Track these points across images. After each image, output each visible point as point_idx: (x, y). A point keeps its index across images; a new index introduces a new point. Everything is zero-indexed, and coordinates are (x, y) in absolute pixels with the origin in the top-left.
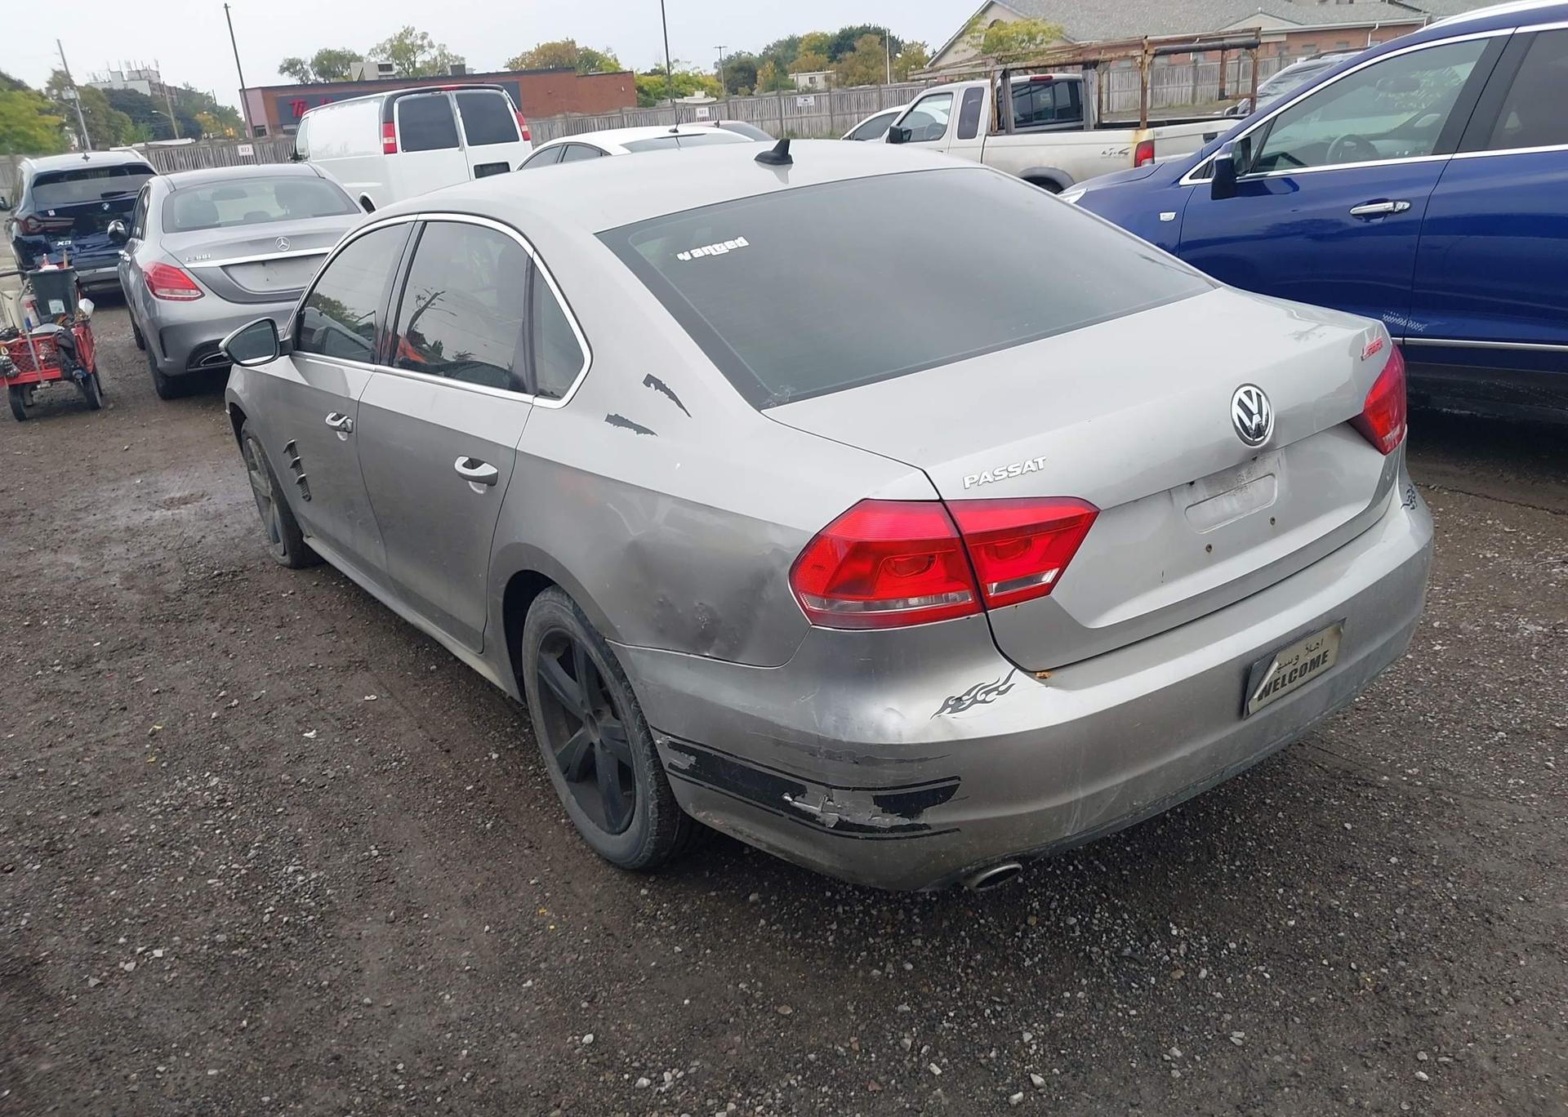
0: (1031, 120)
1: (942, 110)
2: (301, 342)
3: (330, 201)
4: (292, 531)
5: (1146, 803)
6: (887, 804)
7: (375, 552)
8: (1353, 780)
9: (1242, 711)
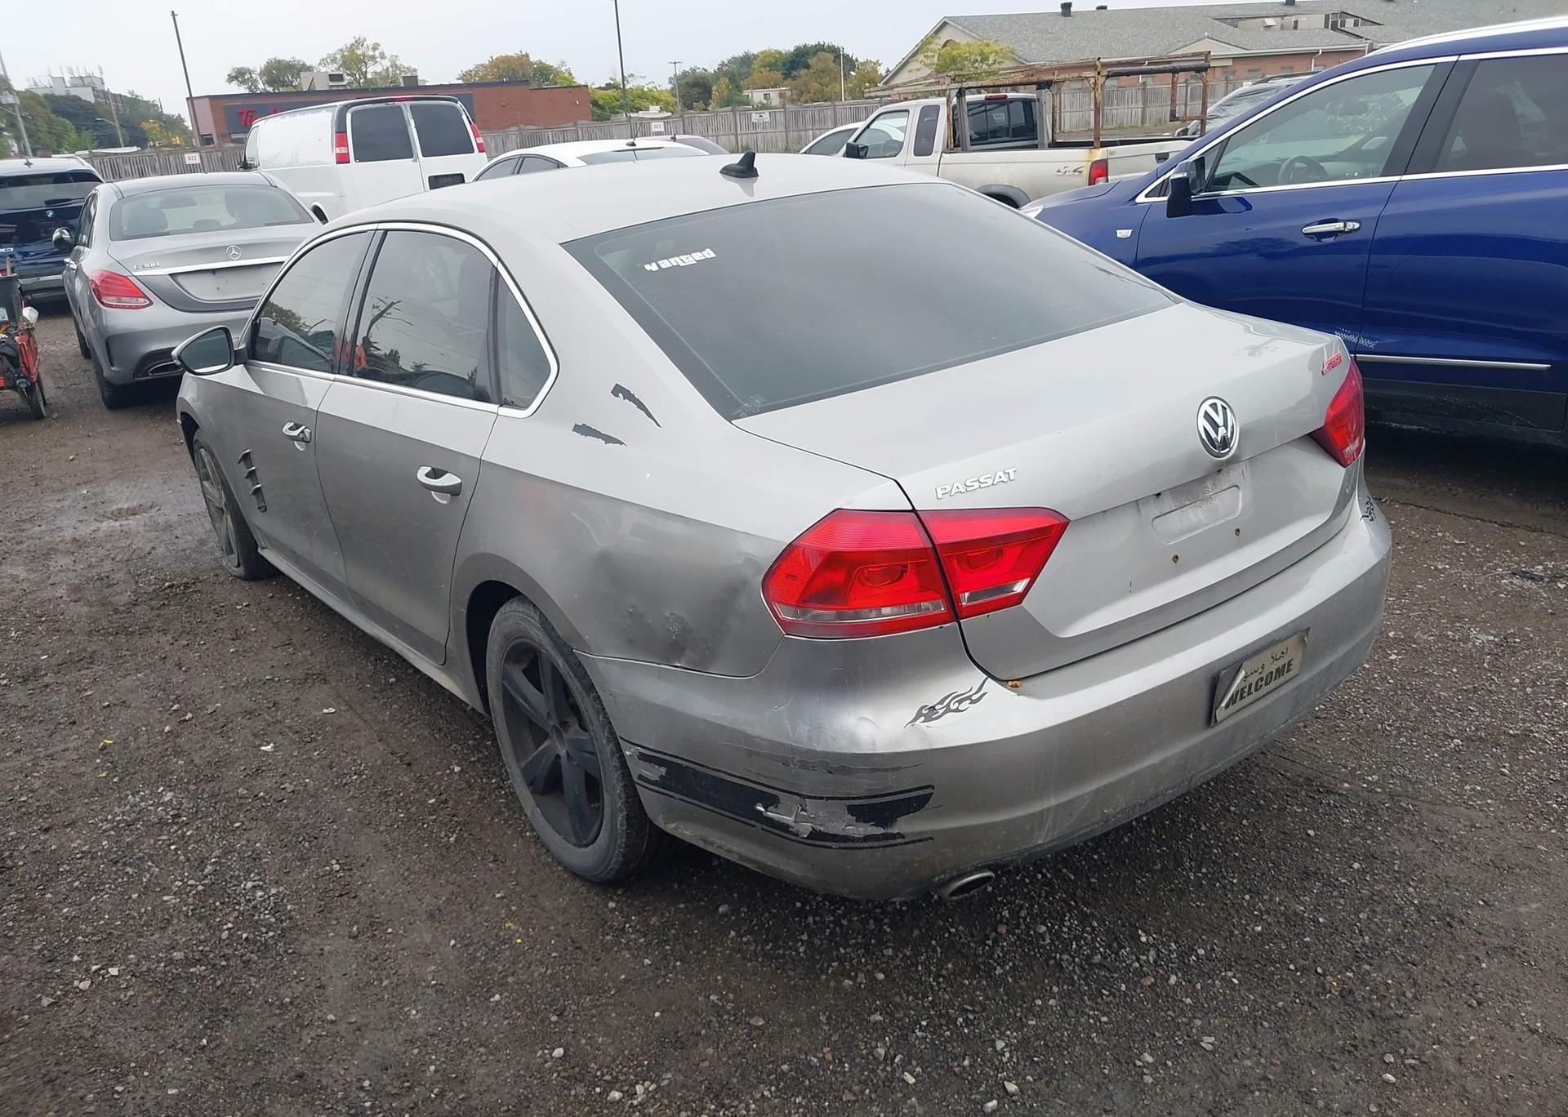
0: (986, 138)
1: (898, 127)
2: (256, 351)
3: (284, 210)
4: (246, 543)
5: (1116, 811)
6: (861, 813)
7: (333, 563)
8: (1315, 788)
9: (1210, 719)
